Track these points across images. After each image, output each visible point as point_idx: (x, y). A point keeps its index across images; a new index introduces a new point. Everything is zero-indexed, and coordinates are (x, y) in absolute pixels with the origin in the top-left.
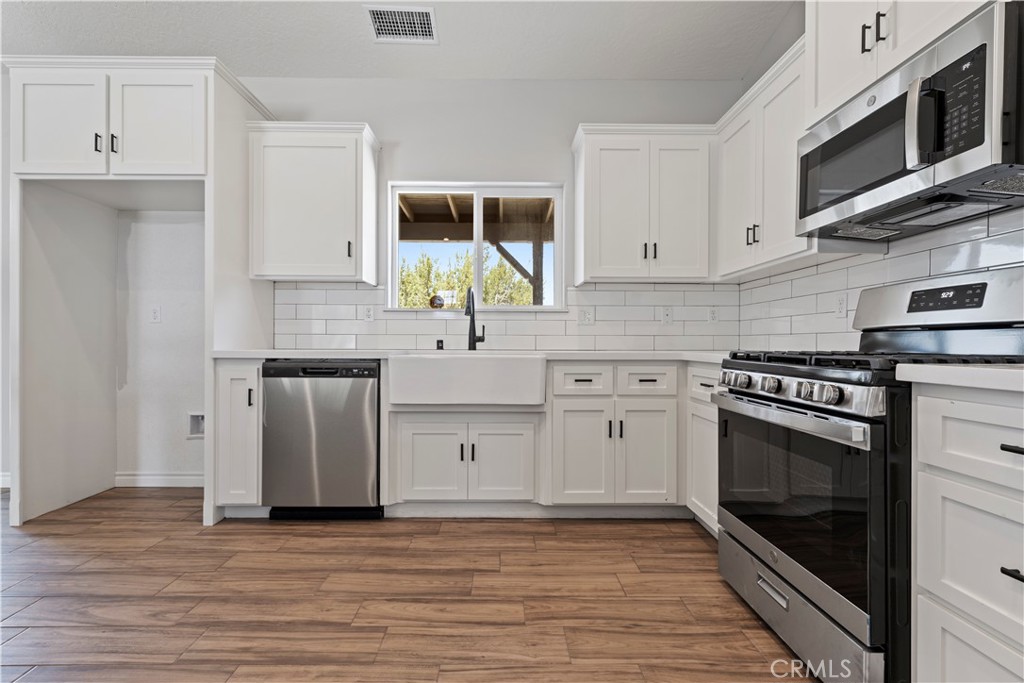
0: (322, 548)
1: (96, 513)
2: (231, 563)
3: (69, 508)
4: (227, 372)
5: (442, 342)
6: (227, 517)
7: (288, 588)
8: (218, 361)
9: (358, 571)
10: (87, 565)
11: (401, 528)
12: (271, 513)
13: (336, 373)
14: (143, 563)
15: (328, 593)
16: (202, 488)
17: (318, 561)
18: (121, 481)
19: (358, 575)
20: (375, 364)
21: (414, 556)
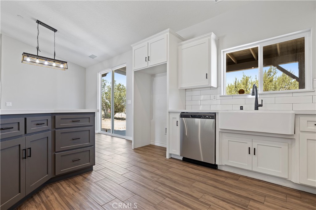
0: (195, 173)
1: (146, 150)
2: (170, 170)
3: (142, 147)
4: (172, 116)
5: (242, 107)
6: (172, 157)
7: (183, 181)
8: (170, 113)
9: (205, 183)
10: (142, 161)
11: (223, 174)
12: (183, 158)
13: (201, 117)
14: (152, 164)
15: (194, 187)
16: (166, 148)
17: (193, 177)
18: (152, 143)
19: (205, 185)
20: (214, 115)
21: (226, 185)
